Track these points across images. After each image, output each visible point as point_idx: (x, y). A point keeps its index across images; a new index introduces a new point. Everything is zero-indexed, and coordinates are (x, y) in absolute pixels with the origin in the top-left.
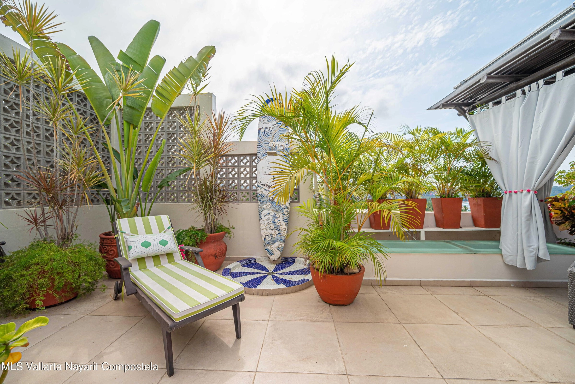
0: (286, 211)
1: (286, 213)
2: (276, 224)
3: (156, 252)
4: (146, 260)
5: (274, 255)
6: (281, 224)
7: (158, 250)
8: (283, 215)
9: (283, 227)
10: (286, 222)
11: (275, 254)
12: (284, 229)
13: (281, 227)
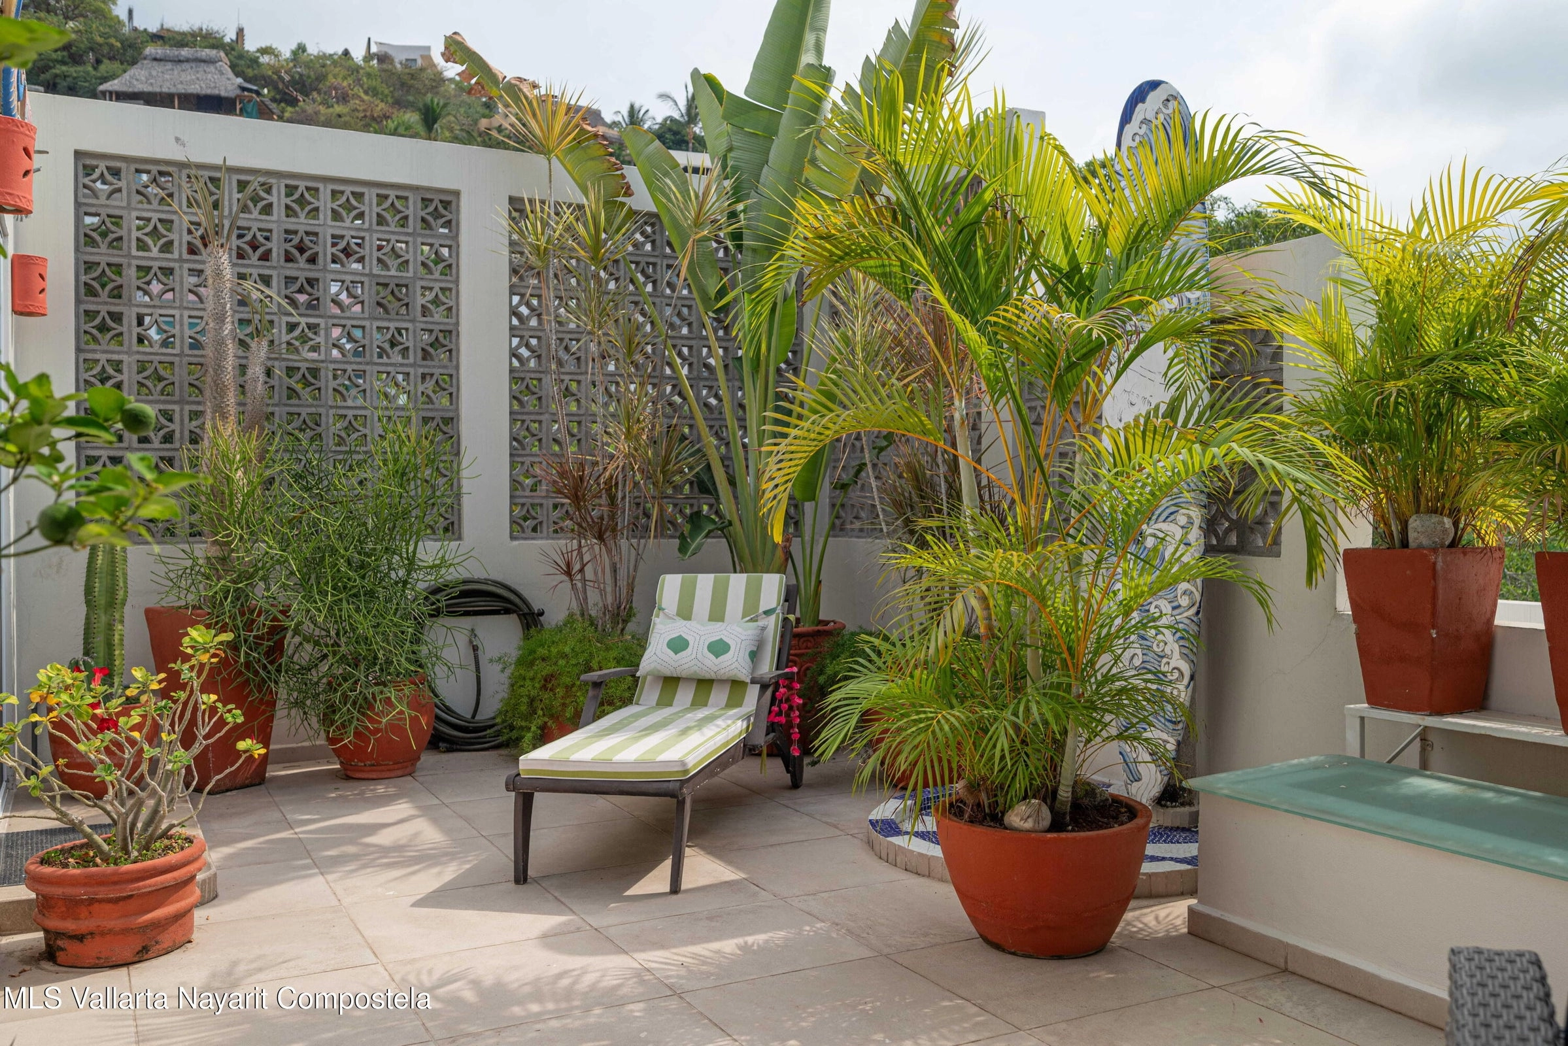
0: (1184, 593)
1: (1184, 601)
2: (1149, 648)
3: (695, 668)
4: (681, 686)
5: (1140, 780)
6: (1168, 651)
7: (699, 664)
8: (1174, 608)
9: (1173, 664)
10: (1182, 643)
11: (1145, 780)
12: (1176, 674)
13: (1165, 660)
